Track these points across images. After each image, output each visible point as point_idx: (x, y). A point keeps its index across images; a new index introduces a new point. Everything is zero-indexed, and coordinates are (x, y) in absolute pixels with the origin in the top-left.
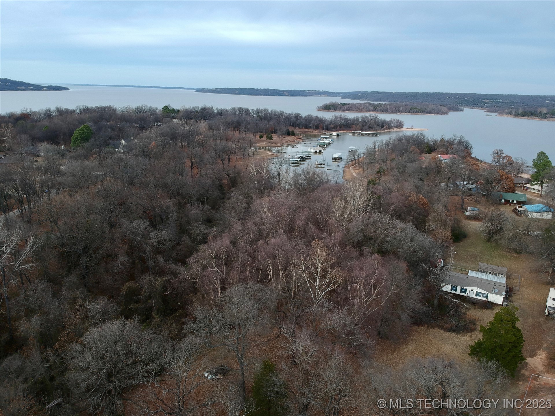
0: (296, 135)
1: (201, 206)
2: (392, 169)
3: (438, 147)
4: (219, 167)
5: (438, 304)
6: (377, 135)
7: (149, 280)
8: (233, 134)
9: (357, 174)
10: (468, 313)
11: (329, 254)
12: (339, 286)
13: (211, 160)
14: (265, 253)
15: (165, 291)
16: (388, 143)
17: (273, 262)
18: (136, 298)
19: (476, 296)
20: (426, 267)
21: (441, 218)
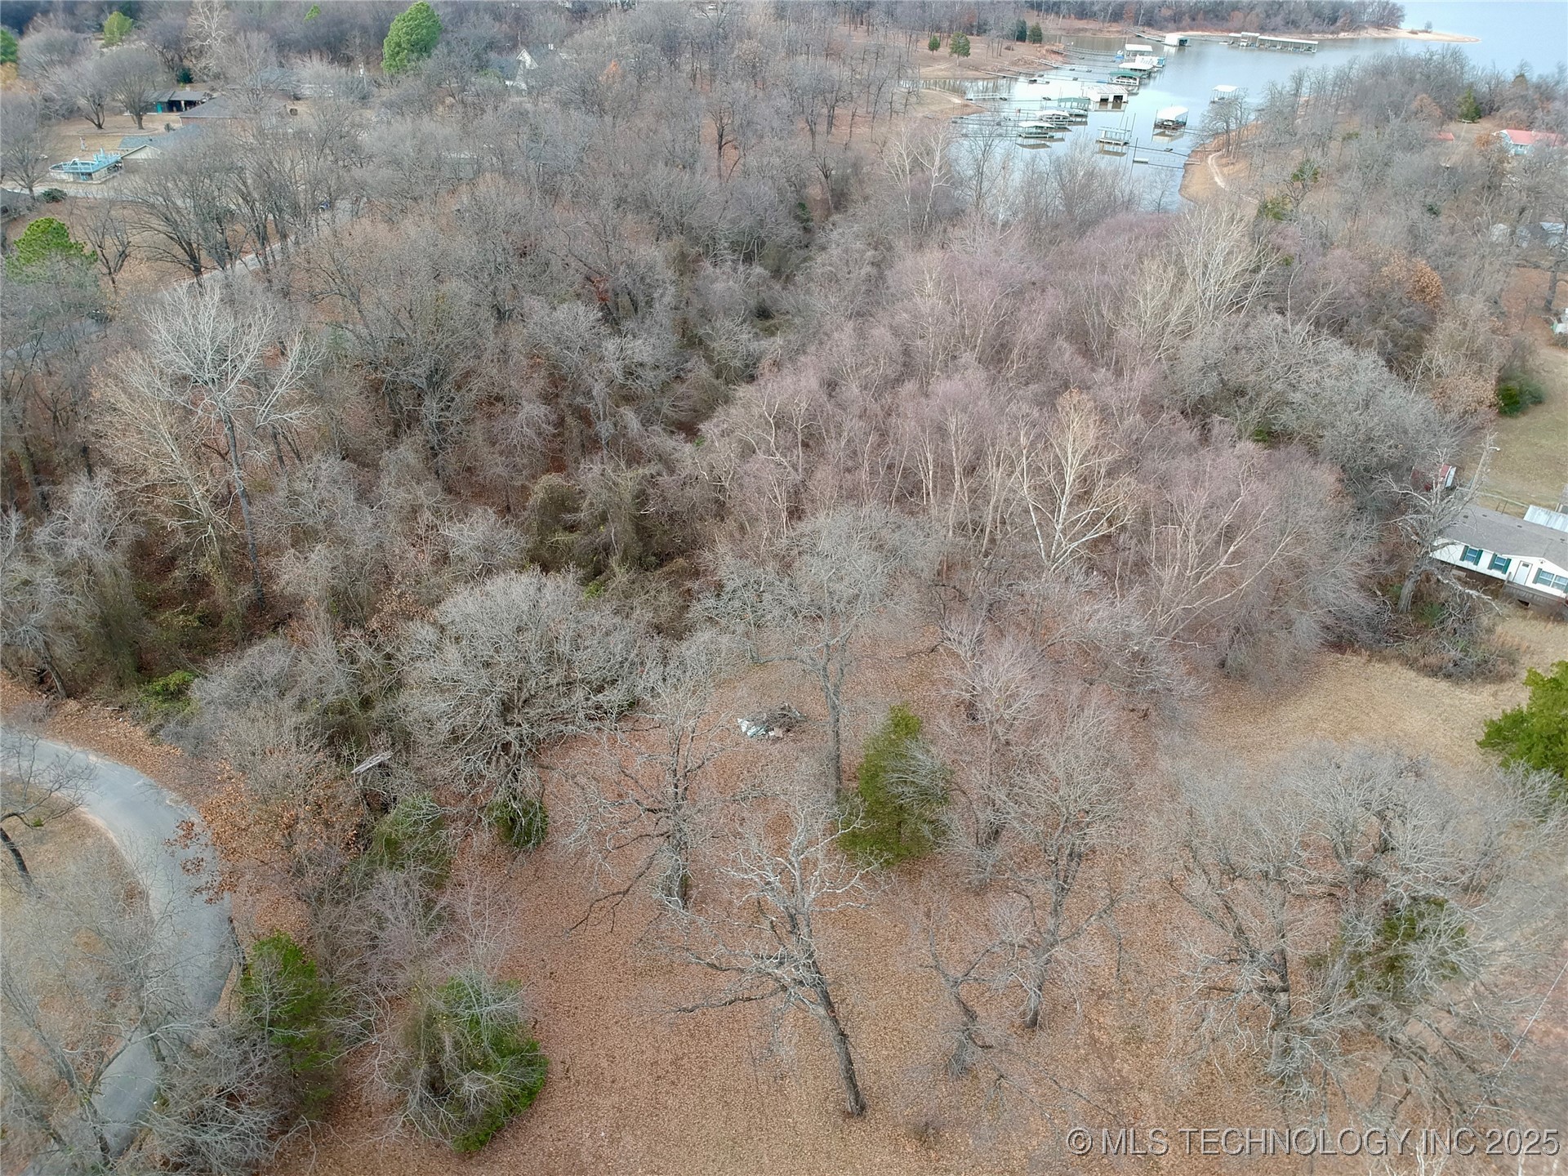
0: (1045, 39)
1: (741, 268)
2: (1343, 169)
3: (1503, 102)
4: (800, 144)
5: (1415, 596)
6: (1309, 49)
7: (602, 474)
8: (849, 35)
9: (1229, 179)
10: (1499, 629)
11: (1105, 434)
12: (1123, 528)
13: (776, 124)
14: (918, 422)
15: (643, 504)
16: (1342, 80)
17: (937, 448)
18: (568, 517)
19: (1535, 582)
20: (1396, 489)
21: (1472, 340)
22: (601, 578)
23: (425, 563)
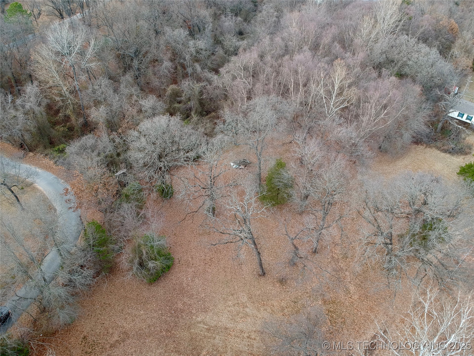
1: (234, 18)
5: (442, 128)
7: (189, 85)
10: (467, 139)
11: (348, 74)
12: (352, 104)
14: (289, 69)
15: (202, 95)
17: (295, 77)
18: (179, 99)
20: (439, 93)
21: (467, 46)
22: (189, 118)
23: (134, 112)
